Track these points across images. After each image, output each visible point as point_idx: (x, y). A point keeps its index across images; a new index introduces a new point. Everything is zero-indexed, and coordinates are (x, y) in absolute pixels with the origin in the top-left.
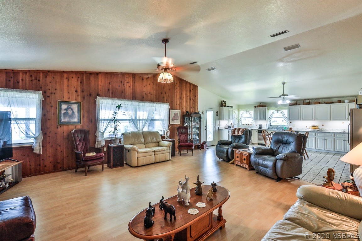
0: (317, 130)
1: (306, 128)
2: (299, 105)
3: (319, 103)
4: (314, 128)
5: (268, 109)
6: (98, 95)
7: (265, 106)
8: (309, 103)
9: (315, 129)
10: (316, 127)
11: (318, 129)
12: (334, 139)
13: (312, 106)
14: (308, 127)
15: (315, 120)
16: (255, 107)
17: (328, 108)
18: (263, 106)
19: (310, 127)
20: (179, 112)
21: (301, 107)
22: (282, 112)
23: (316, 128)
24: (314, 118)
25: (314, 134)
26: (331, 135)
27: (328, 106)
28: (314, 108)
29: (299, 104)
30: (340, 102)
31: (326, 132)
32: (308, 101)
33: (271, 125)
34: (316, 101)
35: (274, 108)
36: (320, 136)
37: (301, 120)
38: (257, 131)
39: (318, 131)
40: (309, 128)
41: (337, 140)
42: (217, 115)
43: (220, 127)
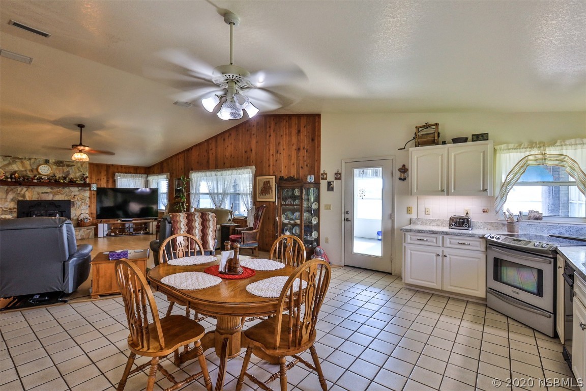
6: (192, 170)
20: (272, 179)
42: (400, 179)
43: (422, 220)
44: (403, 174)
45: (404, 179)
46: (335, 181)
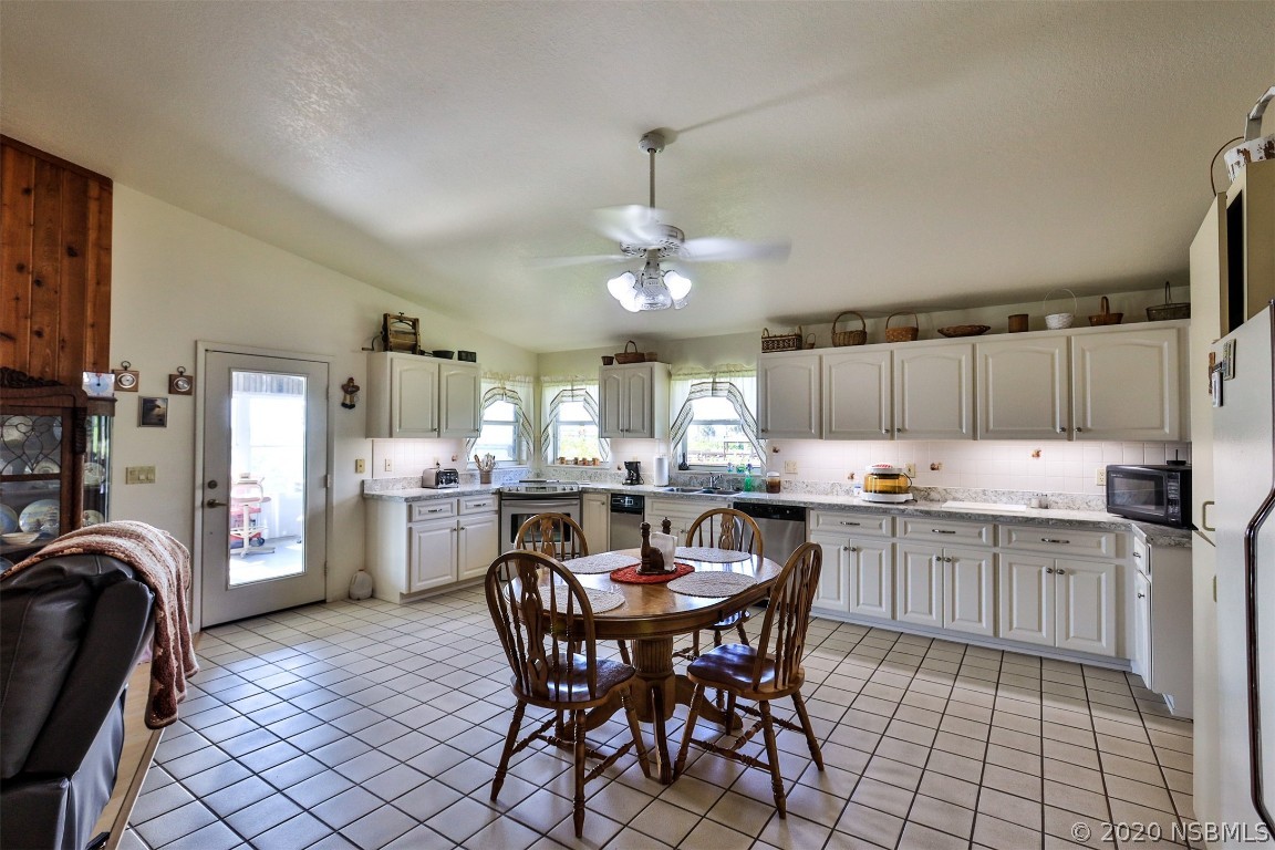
0: (903, 497)
1: (849, 482)
2: (812, 346)
3: (914, 334)
4: (889, 483)
5: (670, 375)
7: (652, 358)
8: (861, 338)
9: (893, 491)
10: (895, 476)
11: (906, 492)
12: (995, 557)
13: (875, 354)
14: (859, 480)
15: (892, 438)
16: (608, 361)
17: (960, 362)
18: (639, 358)
19: (866, 479)
21: (821, 358)
22: (734, 394)
23: (900, 482)
24: (885, 424)
25: (886, 522)
26: (980, 534)
27: (960, 348)
28: (885, 365)
29: (811, 340)
30: (1021, 324)
31: (951, 516)
32: (855, 325)
33: (683, 467)
34: (896, 322)
35: (699, 367)
36: (919, 540)
37: (821, 437)
38: (604, 498)
39: (910, 507)
40: (862, 482)
41: (1011, 565)
42: (344, 405)
43: (381, 481)
44: (348, 397)
45: (352, 406)
46: (172, 398)
